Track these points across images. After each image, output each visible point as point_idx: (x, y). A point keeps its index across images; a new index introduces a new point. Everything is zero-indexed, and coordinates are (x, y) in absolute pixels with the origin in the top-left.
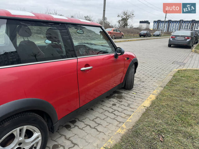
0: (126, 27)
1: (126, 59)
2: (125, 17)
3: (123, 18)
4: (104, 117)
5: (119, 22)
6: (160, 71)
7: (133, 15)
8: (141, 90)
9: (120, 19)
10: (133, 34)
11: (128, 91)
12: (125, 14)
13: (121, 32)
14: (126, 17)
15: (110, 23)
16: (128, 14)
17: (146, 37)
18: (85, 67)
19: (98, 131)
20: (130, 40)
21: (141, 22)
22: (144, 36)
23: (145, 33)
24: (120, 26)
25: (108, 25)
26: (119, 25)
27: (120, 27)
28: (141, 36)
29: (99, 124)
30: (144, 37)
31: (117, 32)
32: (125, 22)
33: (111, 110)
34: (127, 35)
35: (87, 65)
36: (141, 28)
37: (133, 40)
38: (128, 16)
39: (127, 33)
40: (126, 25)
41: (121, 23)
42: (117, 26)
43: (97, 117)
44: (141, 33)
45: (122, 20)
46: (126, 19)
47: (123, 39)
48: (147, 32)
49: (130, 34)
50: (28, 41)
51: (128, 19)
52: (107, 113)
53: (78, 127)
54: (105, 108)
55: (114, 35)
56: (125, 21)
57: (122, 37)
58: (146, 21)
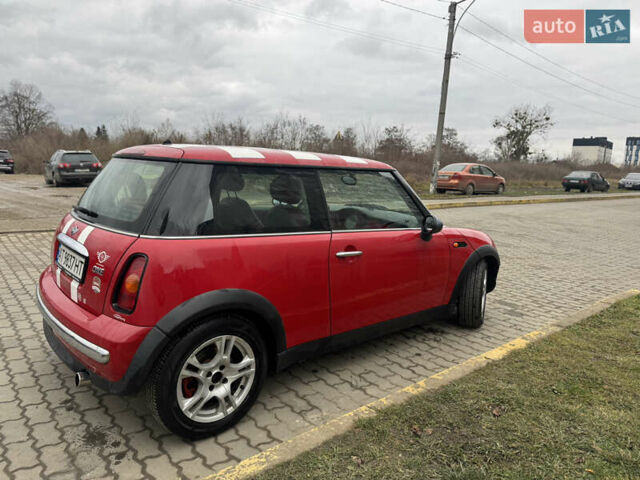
0: (522, 157)
1: (456, 244)
2: (520, 128)
3: (512, 129)
4: (386, 372)
5: (500, 144)
6: (588, 293)
7: (547, 119)
8: (504, 333)
9: (503, 132)
10: (542, 182)
11: (467, 332)
12: (519, 117)
13: (494, 175)
14: (524, 127)
15: (466, 148)
16: (529, 118)
17: (589, 192)
18: (346, 250)
19: (367, 394)
20: (523, 199)
21: (577, 142)
22: (583, 187)
23: (584, 180)
24: (503, 153)
25: (462, 151)
26: (499, 152)
27: (500, 159)
28: (569, 187)
29: (371, 384)
30: (583, 191)
31: (482, 173)
32: (518, 143)
33: (407, 364)
34: (523, 184)
35: (350, 248)
36: (576, 160)
37: (535, 202)
38: (531, 125)
39: (523, 177)
40: (524, 151)
41: (504, 144)
42: (492, 154)
43: (371, 371)
44: (569, 180)
45: (508, 136)
46: (522, 133)
47: (503, 195)
48: (592, 176)
49: (531, 182)
50: (237, 198)
51: (529, 134)
52: (395, 368)
53: (325, 381)
54: (393, 358)
55: (473, 185)
56: (520, 140)
57: (501, 189)
58: (597, 138)
